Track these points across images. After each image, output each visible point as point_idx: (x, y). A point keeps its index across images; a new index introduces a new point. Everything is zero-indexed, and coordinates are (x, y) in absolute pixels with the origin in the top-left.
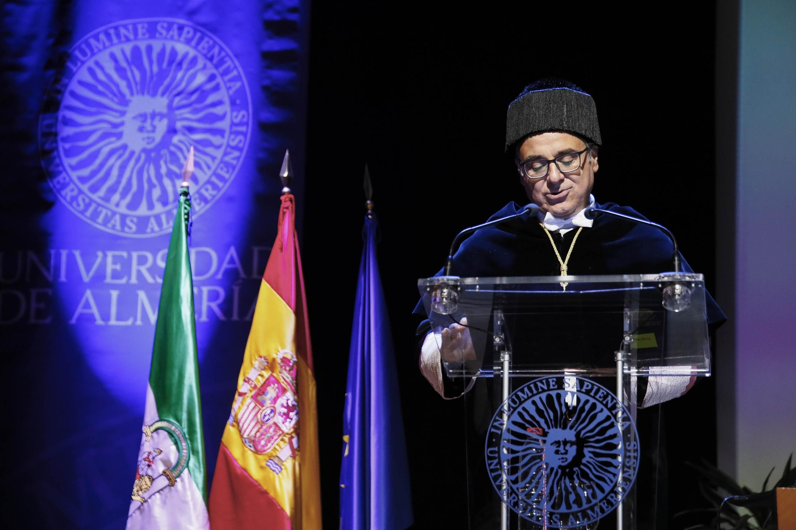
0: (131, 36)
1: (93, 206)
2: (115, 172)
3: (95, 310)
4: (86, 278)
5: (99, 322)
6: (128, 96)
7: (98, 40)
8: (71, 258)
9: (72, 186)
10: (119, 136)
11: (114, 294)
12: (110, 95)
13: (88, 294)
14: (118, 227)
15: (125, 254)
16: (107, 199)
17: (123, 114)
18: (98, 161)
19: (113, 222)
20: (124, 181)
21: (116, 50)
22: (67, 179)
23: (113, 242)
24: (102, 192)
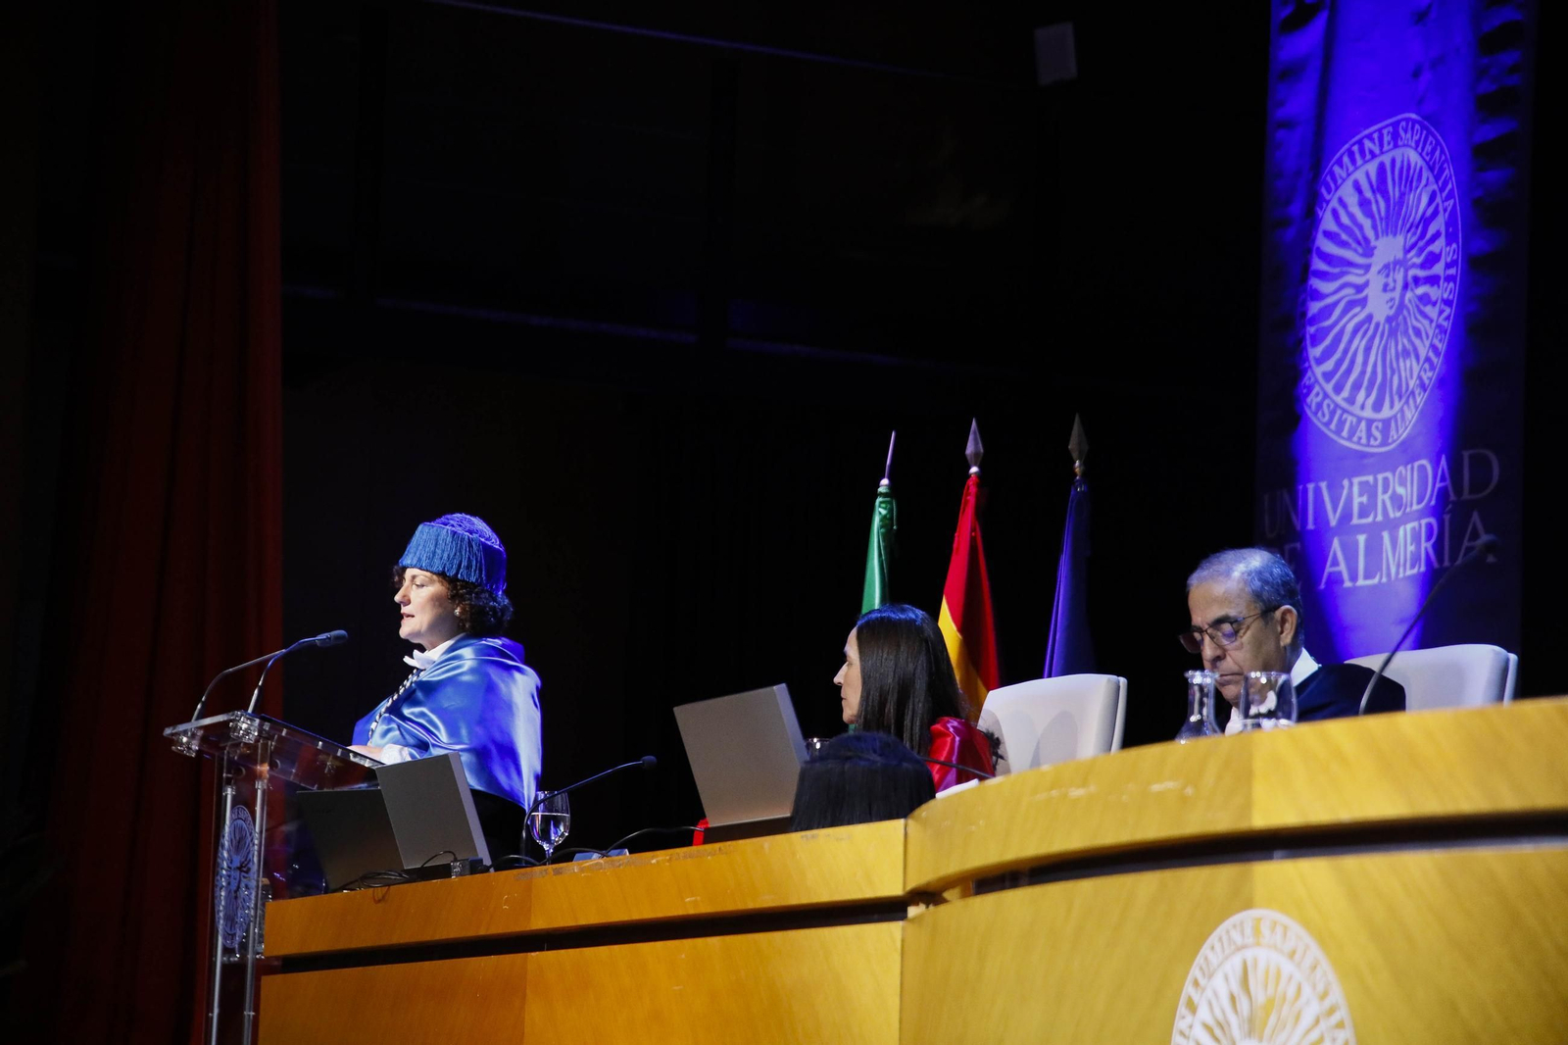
0: (1377, 150)
1: (1339, 412)
2: (1360, 359)
3: (1342, 567)
4: (1333, 522)
5: (1348, 584)
6: (1373, 243)
7: (1341, 166)
8: (1318, 491)
9: (1317, 389)
10: (1363, 302)
11: (1362, 539)
12: (1354, 245)
13: (1336, 544)
14: (1364, 441)
15: (1370, 478)
16: (1351, 400)
17: (1367, 268)
18: (1342, 346)
19: (1358, 434)
20: (1369, 369)
21: (1360, 175)
22: (1312, 380)
23: (1360, 462)
24: (1345, 393)
